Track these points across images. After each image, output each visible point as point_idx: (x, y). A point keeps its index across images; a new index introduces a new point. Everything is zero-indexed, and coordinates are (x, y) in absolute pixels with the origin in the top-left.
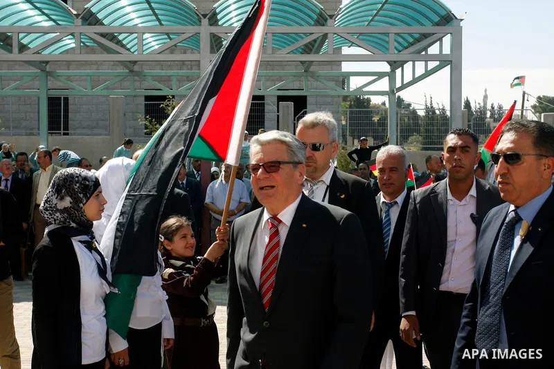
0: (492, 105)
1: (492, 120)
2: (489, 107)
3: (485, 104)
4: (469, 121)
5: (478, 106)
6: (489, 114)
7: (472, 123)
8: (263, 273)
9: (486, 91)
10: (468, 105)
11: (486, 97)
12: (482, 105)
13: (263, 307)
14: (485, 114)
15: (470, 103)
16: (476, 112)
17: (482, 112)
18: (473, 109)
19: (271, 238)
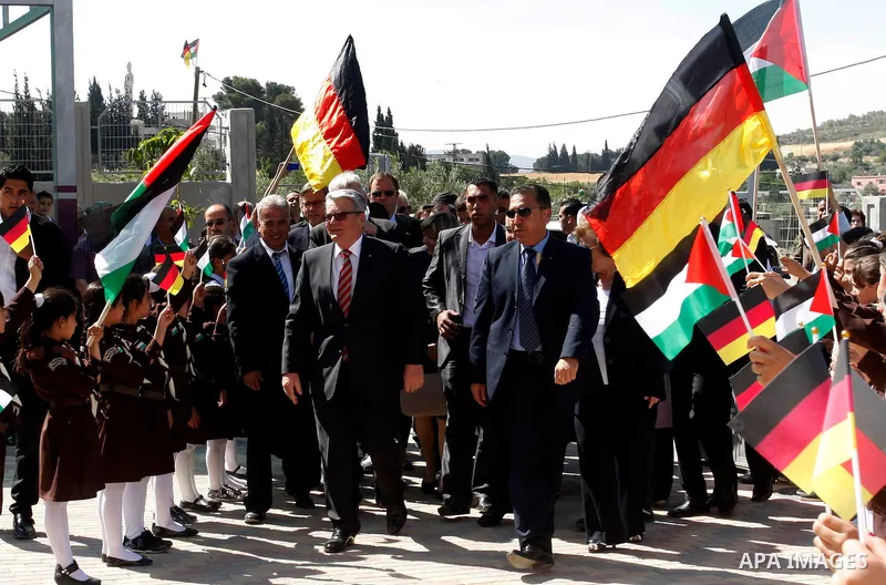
0: (142, 93)
1: (142, 122)
2: (136, 97)
3: (129, 90)
4: (93, 123)
5: (115, 96)
6: (136, 111)
7: (99, 127)
8: (339, 291)
9: (129, 66)
10: (95, 91)
11: (129, 78)
12: (123, 92)
13: (343, 314)
14: (129, 110)
15: (99, 90)
16: (113, 106)
17: (123, 106)
18: (107, 101)
19: (345, 266)
